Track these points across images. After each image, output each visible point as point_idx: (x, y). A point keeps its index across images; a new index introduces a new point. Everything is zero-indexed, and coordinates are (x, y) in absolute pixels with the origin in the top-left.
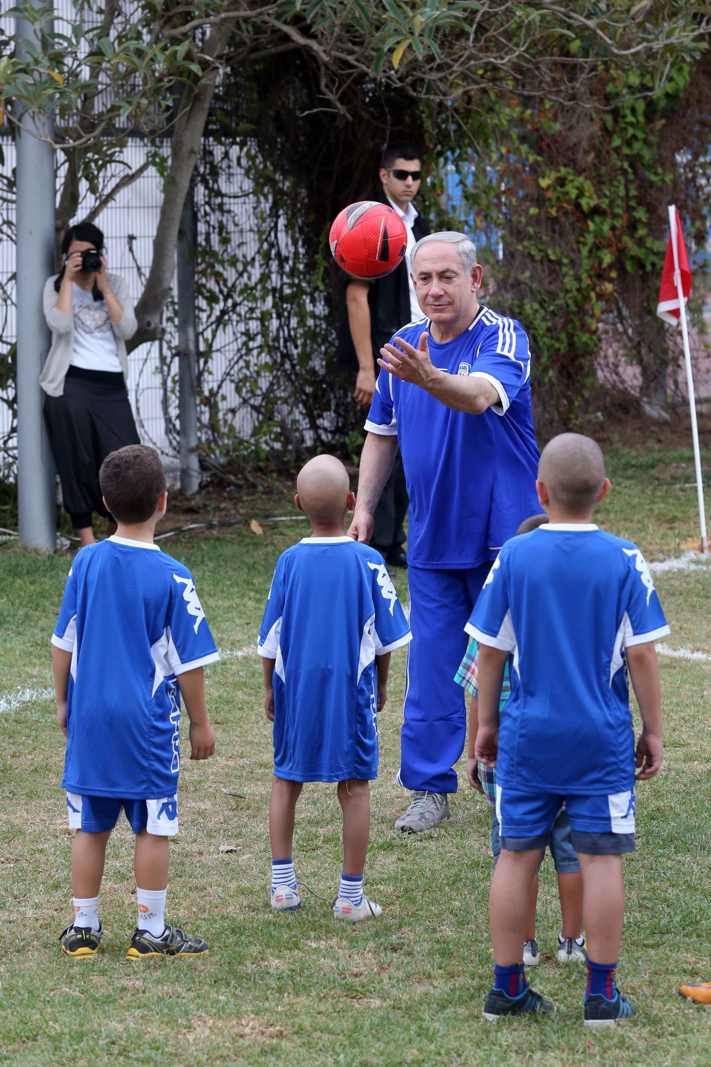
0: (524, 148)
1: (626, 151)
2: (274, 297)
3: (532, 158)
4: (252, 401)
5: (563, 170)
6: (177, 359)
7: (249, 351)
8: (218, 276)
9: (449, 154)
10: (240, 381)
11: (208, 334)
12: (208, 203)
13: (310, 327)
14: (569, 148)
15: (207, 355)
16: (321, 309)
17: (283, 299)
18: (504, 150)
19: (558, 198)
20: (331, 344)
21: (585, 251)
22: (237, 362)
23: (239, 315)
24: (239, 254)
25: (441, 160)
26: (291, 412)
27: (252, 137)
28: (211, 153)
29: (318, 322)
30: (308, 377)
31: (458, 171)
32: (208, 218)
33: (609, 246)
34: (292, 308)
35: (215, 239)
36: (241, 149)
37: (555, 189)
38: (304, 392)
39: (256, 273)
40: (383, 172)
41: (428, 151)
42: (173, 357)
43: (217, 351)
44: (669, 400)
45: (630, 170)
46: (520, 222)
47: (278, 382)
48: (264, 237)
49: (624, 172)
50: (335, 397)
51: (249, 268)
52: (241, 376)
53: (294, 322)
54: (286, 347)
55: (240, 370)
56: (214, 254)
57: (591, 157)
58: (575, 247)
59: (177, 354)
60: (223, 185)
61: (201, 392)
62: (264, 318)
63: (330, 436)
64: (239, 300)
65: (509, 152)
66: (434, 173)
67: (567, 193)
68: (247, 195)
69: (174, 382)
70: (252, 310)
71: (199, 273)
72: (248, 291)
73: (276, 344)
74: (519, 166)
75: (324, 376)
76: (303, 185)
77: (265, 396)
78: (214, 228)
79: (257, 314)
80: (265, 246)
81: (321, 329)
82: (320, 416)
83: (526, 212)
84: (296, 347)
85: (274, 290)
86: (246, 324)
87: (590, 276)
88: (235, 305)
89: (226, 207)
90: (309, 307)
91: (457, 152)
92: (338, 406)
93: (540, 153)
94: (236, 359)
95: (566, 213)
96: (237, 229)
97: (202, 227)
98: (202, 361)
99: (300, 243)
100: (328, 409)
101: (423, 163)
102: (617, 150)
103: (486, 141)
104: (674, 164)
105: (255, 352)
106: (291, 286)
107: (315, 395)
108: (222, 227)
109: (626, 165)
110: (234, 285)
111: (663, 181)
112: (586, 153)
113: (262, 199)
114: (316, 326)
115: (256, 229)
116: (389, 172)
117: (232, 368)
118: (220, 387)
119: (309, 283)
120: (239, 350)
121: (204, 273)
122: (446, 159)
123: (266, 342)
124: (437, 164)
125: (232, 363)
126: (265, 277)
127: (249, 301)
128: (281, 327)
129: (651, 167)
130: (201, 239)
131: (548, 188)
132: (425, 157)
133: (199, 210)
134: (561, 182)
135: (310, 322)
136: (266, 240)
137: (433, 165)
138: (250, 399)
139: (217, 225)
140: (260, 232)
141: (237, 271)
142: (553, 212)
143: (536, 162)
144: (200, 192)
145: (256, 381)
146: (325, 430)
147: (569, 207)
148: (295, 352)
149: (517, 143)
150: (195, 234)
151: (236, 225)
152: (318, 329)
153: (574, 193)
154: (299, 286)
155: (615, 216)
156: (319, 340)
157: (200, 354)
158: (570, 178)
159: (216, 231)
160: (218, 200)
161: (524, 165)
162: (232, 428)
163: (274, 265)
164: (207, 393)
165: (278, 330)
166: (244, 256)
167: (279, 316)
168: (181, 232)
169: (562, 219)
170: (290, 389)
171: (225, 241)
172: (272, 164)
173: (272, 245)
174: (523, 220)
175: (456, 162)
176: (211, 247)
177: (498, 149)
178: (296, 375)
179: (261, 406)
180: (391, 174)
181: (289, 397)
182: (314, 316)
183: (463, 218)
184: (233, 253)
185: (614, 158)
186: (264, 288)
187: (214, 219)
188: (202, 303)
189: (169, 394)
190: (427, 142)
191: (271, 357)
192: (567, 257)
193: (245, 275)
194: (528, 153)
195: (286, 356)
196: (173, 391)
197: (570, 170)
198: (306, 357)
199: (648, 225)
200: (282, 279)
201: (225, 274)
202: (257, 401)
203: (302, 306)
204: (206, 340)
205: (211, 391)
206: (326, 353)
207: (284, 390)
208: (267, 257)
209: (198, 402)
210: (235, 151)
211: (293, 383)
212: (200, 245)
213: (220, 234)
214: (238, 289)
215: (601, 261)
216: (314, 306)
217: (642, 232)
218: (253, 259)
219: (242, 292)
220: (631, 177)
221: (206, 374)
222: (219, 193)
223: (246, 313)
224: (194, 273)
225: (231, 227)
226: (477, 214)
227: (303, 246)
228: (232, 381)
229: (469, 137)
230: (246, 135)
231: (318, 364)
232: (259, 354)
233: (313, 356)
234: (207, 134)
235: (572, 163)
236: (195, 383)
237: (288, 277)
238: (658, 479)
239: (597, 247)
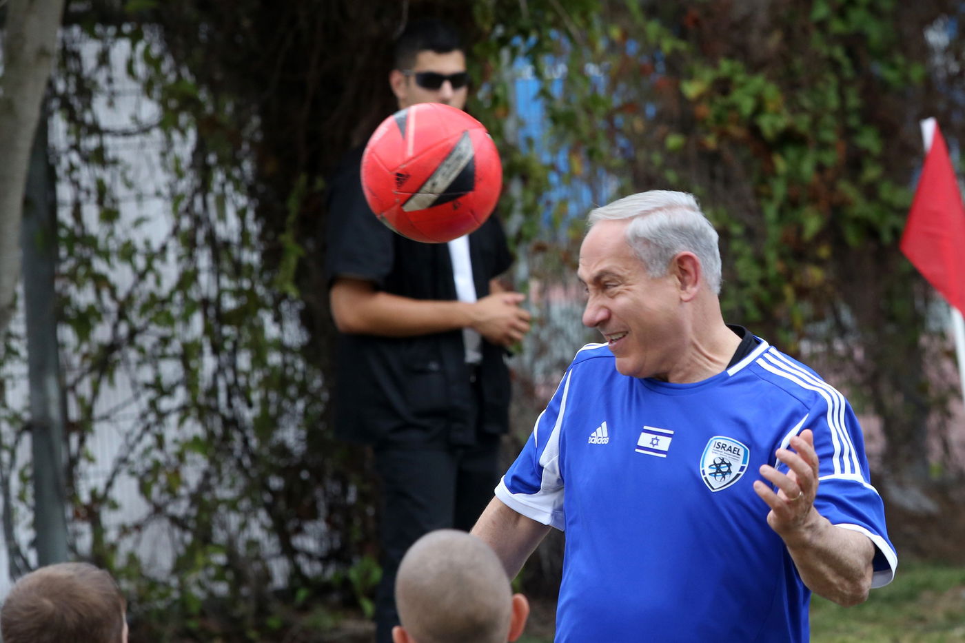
0: (653, 28)
1: (837, 26)
2: (206, 316)
3: (668, 45)
4: (171, 509)
5: (725, 66)
6: (27, 439)
7: (162, 416)
8: (100, 281)
9: (517, 41)
10: (148, 471)
11: (85, 388)
12: (76, 147)
13: (274, 368)
14: (735, 26)
15: (83, 427)
16: (293, 334)
17: (223, 318)
18: (615, 33)
19: (719, 119)
20: (314, 398)
21: (771, 211)
22: (140, 439)
23: (141, 350)
24: (138, 237)
25: (505, 54)
26: (244, 526)
27: (150, 22)
28: (77, 56)
29: (289, 358)
30: (274, 460)
31: (538, 73)
32: (75, 175)
33: (814, 199)
34: (240, 335)
35: (91, 213)
36: (133, 46)
37: (711, 101)
38: (265, 487)
39: (170, 272)
40: (396, 78)
41: (480, 36)
42: (19, 434)
43: (106, 418)
44: (935, 475)
45: (846, 62)
46: (650, 163)
47: (219, 471)
48: (183, 205)
49: (835, 65)
50: (325, 494)
51: (157, 264)
52: (148, 463)
53: (244, 361)
54: (230, 405)
55: (147, 452)
56: (91, 241)
57: (774, 41)
58: (752, 203)
59: (28, 427)
60: (101, 111)
61: (74, 497)
62: (188, 354)
63: (318, 567)
64: (139, 322)
65: (626, 35)
66: (494, 78)
67: (734, 107)
68: (145, 130)
69: (23, 478)
70: (165, 341)
71: (63, 276)
72: (156, 305)
73: (212, 403)
74: (644, 60)
75: (304, 457)
76: (254, 107)
77: (195, 499)
78: (88, 192)
79: (175, 347)
80: (186, 223)
81: (296, 371)
82: (299, 530)
83: (661, 143)
84: (250, 405)
85: (205, 303)
86: (156, 367)
87: (782, 257)
88: (133, 333)
89: (110, 154)
90: (271, 331)
91: (533, 38)
92: (332, 509)
93: (682, 34)
94: (138, 431)
95: (735, 143)
96: (133, 193)
97: (65, 192)
98: (74, 440)
99: (250, 215)
100: (313, 515)
101: (470, 57)
102: (822, 25)
103: (584, 15)
104: (926, 51)
105: (173, 419)
106: (237, 293)
107: (288, 494)
108: (102, 191)
109: (838, 53)
110: (130, 298)
111: (906, 79)
112: (766, 32)
113: (176, 136)
114: (285, 365)
115: (165, 191)
116: (407, 77)
117: (132, 448)
118: (109, 485)
119: (268, 285)
120: (143, 416)
121: (72, 277)
122: (514, 52)
123: (194, 398)
124: (498, 59)
125: (132, 439)
126: (188, 279)
127: (158, 323)
128: (220, 370)
129: (884, 55)
130: (65, 215)
131: (700, 98)
132: (477, 49)
133: (58, 160)
134: (723, 86)
135: (274, 359)
136: (188, 211)
137: (492, 62)
138: (166, 504)
139: (93, 186)
140: (176, 198)
141: (134, 268)
142: (711, 141)
143: (675, 53)
144: (59, 129)
145: (176, 473)
146: (310, 556)
147: (737, 132)
148: (248, 415)
149: (639, 18)
150: (53, 206)
151: (129, 185)
152: (289, 372)
153: (747, 105)
154: (251, 293)
155: (823, 146)
156: (292, 391)
157: (70, 427)
158: (740, 78)
159: (94, 197)
160: (92, 143)
161: (654, 61)
162: (133, 559)
163: (204, 259)
164: (85, 497)
165: (215, 376)
166: (147, 243)
167: (216, 350)
168: (27, 203)
169: (727, 153)
170: (241, 482)
171: (110, 216)
172: (192, 72)
173: (198, 221)
174: (657, 158)
175: (534, 56)
176: (83, 227)
177: (606, 32)
178: (254, 457)
179: (187, 517)
180: (413, 80)
181: (241, 497)
182: (281, 347)
183: (546, 158)
184: (124, 238)
185: (817, 43)
186: (186, 298)
187: (87, 175)
188: (67, 334)
189: (15, 503)
190: (479, 20)
191: (204, 425)
192: (740, 222)
193: (151, 278)
194: (659, 37)
195: (232, 423)
196: (22, 498)
197: (739, 65)
198: (267, 424)
199: (883, 160)
200: (218, 282)
201: (114, 277)
202: (181, 508)
203: (258, 330)
204: (81, 400)
205: (93, 494)
206: (306, 414)
207: (232, 486)
208: (190, 243)
209: (69, 512)
210: (121, 50)
211: (245, 472)
212: (63, 225)
213: (100, 202)
214: (138, 303)
215: (800, 229)
216: (282, 329)
217: (872, 173)
218: (164, 248)
219: (145, 308)
220: (848, 73)
221: (83, 464)
222: (95, 129)
223: (154, 346)
224: (53, 276)
225: (120, 191)
226: (574, 151)
227: (256, 219)
228: (132, 473)
229: (553, 10)
230: (140, 20)
231: (291, 435)
232: (181, 422)
233: (284, 420)
234: (68, 20)
235: (740, 52)
236: (63, 480)
237: (231, 277)
238: (922, 619)
239: (792, 203)
